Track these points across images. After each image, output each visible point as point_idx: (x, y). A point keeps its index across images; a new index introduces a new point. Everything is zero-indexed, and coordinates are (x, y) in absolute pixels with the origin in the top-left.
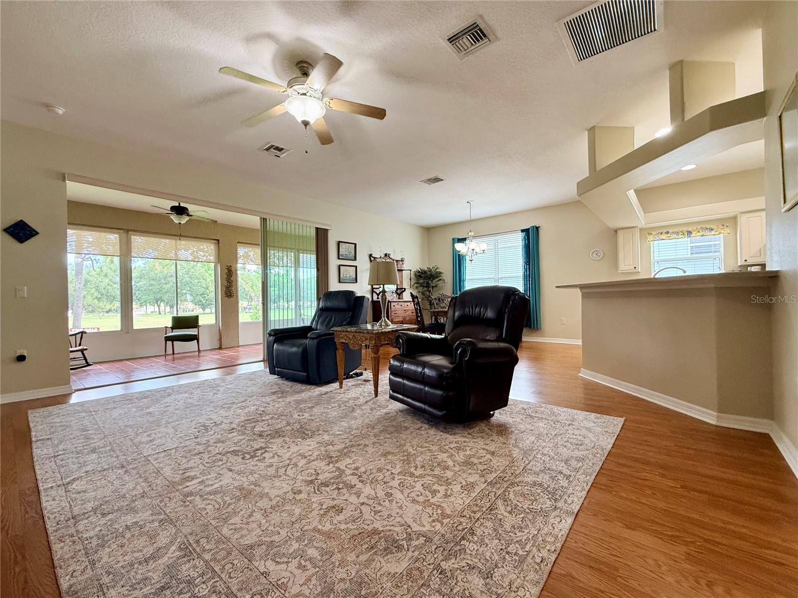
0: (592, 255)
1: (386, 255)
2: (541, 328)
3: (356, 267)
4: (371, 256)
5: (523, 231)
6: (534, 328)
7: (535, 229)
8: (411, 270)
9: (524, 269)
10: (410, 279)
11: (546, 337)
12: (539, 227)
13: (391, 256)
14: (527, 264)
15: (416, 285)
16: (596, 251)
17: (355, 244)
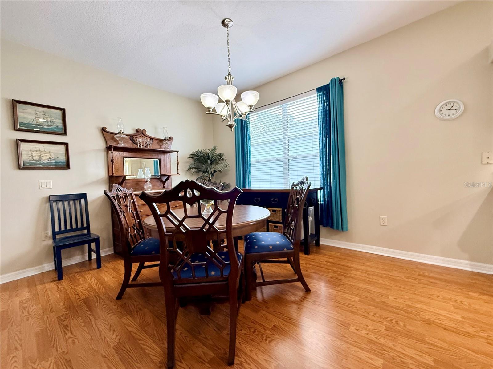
0: (440, 111)
1: (137, 131)
2: (347, 230)
3: (66, 145)
4: (103, 130)
5: (319, 90)
6: (338, 228)
7: (337, 82)
8: (177, 152)
9: (321, 145)
10: (178, 163)
11: (355, 242)
12: (344, 79)
13: (147, 133)
14: (326, 138)
15: (194, 170)
16: (449, 103)
17: (63, 110)
